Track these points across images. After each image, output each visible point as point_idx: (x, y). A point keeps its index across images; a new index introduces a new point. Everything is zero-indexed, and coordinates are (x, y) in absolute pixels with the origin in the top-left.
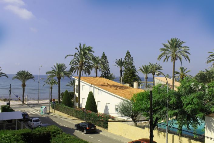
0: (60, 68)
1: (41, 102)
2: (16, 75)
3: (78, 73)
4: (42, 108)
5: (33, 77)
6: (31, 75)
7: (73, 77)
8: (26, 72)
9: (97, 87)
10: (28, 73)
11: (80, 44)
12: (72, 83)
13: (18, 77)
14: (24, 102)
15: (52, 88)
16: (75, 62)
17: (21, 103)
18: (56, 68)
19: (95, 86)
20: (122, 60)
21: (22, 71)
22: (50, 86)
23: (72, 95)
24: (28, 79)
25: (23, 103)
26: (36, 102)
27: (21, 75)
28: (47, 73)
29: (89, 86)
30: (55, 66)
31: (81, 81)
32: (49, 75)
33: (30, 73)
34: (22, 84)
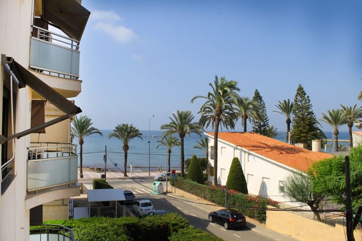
0: (184, 118)
1: (152, 174)
2: (114, 130)
3: (213, 126)
4: (154, 184)
5: (141, 134)
6: (137, 130)
7: (204, 133)
8: (129, 126)
9: (247, 150)
10: (132, 127)
11: (216, 78)
12: (204, 143)
13: (117, 133)
14: (128, 174)
15: (170, 151)
16: (208, 108)
17: (122, 175)
18: (176, 118)
19: (243, 149)
20: (289, 102)
21: (124, 125)
22: (166, 148)
23: (204, 163)
24: (133, 137)
25: (126, 175)
26: (146, 174)
27: (121, 131)
28: (162, 128)
29: (233, 149)
30: (174, 116)
31: (218, 139)
32: (165, 130)
33: (135, 128)
34: (123, 145)
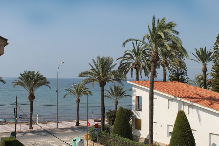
2: (19, 78)
5: (48, 83)
6: (44, 78)
7: (128, 82)
8: (35, 73)
9: (189, 102)
10: (39, 75)
11: (154, 18)
13: (22, 82)
14: (33, 126)
17: (27, 127)
18: (96, 65)
19: (183, 100)
21: (29, 72)
24: (40, 85)
25: (31, 128)
26: (52, 126)
27: (28, 79)
28: (81, 75)
30: (94, 62)
32: (83, 78)
33: (42, 76)
34: (29, 94)
